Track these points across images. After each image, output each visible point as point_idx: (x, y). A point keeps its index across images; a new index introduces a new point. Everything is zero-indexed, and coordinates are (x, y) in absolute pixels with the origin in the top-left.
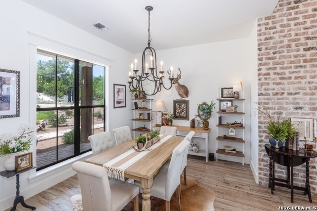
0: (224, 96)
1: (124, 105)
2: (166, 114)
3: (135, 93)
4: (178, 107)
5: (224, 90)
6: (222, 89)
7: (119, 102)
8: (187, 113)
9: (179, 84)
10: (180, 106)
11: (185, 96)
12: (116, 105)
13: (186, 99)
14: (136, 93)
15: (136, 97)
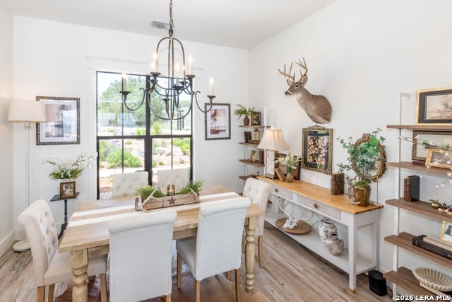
0: (428, 117)
1: (228, 136)
2: (284, 156)
3: (243, 116)
4: (310, 142)
5: (429, 98)
6: (423, 97)
7: (215, 132)
8: (328, 158)
9: (306, 92)
10: (314, 141)
11: (321, 119)
12: (210, 136)
13: (327, 126)
14: (247, 118)
15: (246, 122)
